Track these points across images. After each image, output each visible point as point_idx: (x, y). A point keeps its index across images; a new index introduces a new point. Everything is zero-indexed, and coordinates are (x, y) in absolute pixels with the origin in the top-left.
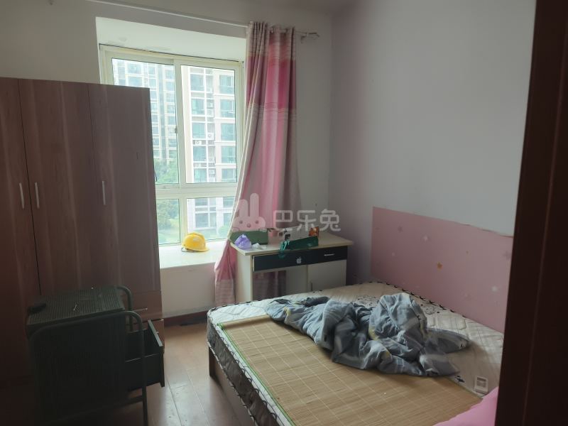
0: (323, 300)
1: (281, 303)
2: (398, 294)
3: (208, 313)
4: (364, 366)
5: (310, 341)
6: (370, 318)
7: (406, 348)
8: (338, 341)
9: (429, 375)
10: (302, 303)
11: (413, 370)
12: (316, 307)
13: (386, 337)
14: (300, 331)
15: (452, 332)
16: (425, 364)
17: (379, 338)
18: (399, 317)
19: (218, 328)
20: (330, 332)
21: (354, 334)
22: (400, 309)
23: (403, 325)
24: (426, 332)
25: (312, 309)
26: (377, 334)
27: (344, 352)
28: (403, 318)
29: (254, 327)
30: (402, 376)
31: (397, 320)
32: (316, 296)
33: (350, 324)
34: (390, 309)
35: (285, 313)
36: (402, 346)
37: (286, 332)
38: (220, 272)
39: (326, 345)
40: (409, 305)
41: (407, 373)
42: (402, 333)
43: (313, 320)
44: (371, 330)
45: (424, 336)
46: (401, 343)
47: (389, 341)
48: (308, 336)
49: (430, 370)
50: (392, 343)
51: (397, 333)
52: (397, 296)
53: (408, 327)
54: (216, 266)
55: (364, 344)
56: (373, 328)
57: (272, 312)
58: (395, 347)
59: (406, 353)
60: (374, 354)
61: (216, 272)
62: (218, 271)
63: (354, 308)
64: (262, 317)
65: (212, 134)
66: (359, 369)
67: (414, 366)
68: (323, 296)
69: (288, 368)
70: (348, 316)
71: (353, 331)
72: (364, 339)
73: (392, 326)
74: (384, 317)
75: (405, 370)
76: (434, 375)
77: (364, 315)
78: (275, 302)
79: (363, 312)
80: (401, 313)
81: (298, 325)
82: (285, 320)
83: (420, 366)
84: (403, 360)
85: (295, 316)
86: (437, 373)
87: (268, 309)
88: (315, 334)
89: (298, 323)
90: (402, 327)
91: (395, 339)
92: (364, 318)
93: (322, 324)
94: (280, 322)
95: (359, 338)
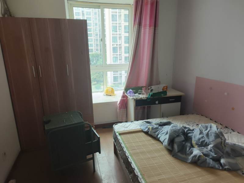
0: (168, 124)
1: (147, 123)
2: (210, 124)
3: (114, 126)
4: (189, 161)
5: (161, 144)
6: (193, 135)
7: (213, 154)
8: (176, 147)
9: (225, 170)
10: (157, 124)
11: (217, 166)
12: (164, 127)
13: (202, 147)
14: (156, 139)
15: (239, 145)
16: (224, 164)
17: (198, 147)
18: (210, 137)
19: (117, 134)
20: (171, 141)
21: (184, 143)
22: (211, 133)
23: (212, 141)
24: (225, 146)
25: (163, 127)
26: (197, 144)
27: (178, 152)
28: (212, 138)
29: (134, 135)
30: (210, 169)
31: (208, 138)
32: (165, 120)
33: (182, 138)
34: (205, 132)
35: (149, 129)
36: (211, 152)
37: (150, 138)
38: (120, 106)
39: (169, 148)
40: (216, 131)
41: (213, 168)
42: (211, 146)
43: (163, 133)
44: (194, 142)
45: (224, 148)
46: (211, 151)
47: (203, 149)
48: (160, 141)
49: (226, 167)
50: (205, 150)
51: (208, 145)
52: (209, 125)
53: (215, 143)
54: (118, 103)
55: (190, 149)
56: (195, 141)
57: (143, 128)
58: (207, 153)
59: (213, 157)
60: (195, 156)
61: (118, 106)
62: (119, 105)
63: (184, 129)
64: (138, 130)
65: (121, 41)
66: (187, 162)
67: (218, 164)
68: (168, 121)
69: (149, 158)
70: (181, 133)
71: (183, 141)
72: (189, 147)
73: (206, 141)
74: (201, 136)
75: (212, 166)
76: (229, 170)
77: (190, 133)
78: (145, 122)
79: (189, 131)
80: (211, 135)
81: (155, 136)
82: (149, 132)
83: (221, 164)
84: (211, 160)
85: (154, 131)
86: (230, 169)
87: (141, 126)
88: (164, 141)
89: (155, 134)
90: (211, 143)
91: (207, 148)
92: (190, 135)
93: (167, 136)
94: (147, 133)
95: (187, 145)
